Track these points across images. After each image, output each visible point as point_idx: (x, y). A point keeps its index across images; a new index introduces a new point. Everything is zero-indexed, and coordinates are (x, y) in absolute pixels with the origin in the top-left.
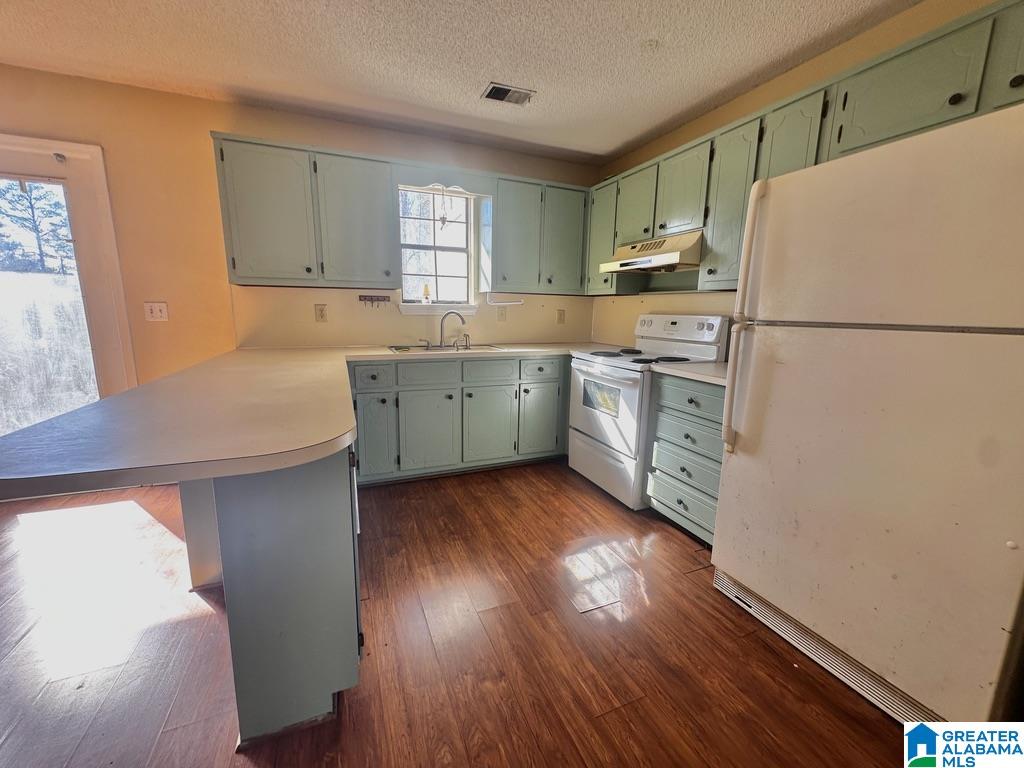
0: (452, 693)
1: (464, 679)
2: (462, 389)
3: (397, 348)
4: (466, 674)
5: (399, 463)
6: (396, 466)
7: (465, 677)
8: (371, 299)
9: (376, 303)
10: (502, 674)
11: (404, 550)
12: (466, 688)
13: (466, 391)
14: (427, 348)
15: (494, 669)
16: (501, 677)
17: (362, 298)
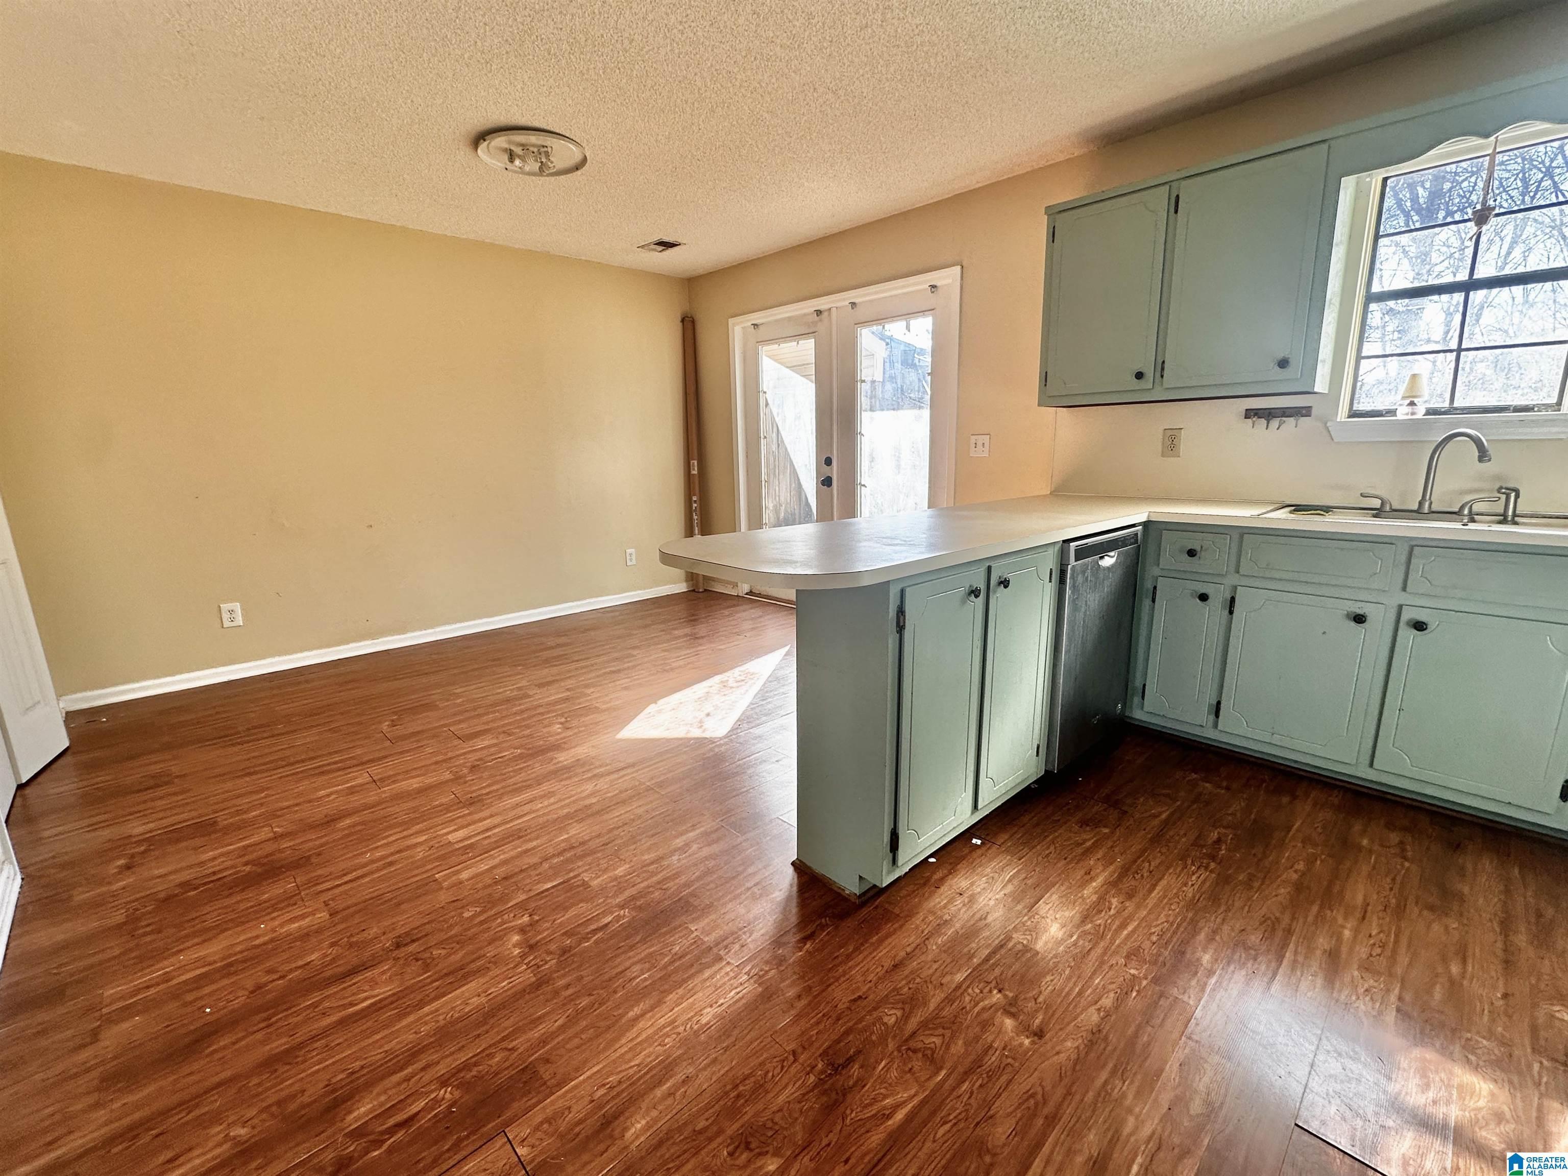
0: (964, 987)
1: (990, 991)
2: (1400, 607)
3: (1298, 508)
4: (1000, 991)
5: (1217, 715)
6: (1212, 717)
7: (995, 992)
8: (1268, 414)
9: (1275, 423)
10: (1039, 1034)
11: (1106, 831)
12: (982, 1000)
13: (1406, 616)
14: (1378, 513)
15: (1037, 1022)
16: (1035, 1034)
17: (1250, 414)
